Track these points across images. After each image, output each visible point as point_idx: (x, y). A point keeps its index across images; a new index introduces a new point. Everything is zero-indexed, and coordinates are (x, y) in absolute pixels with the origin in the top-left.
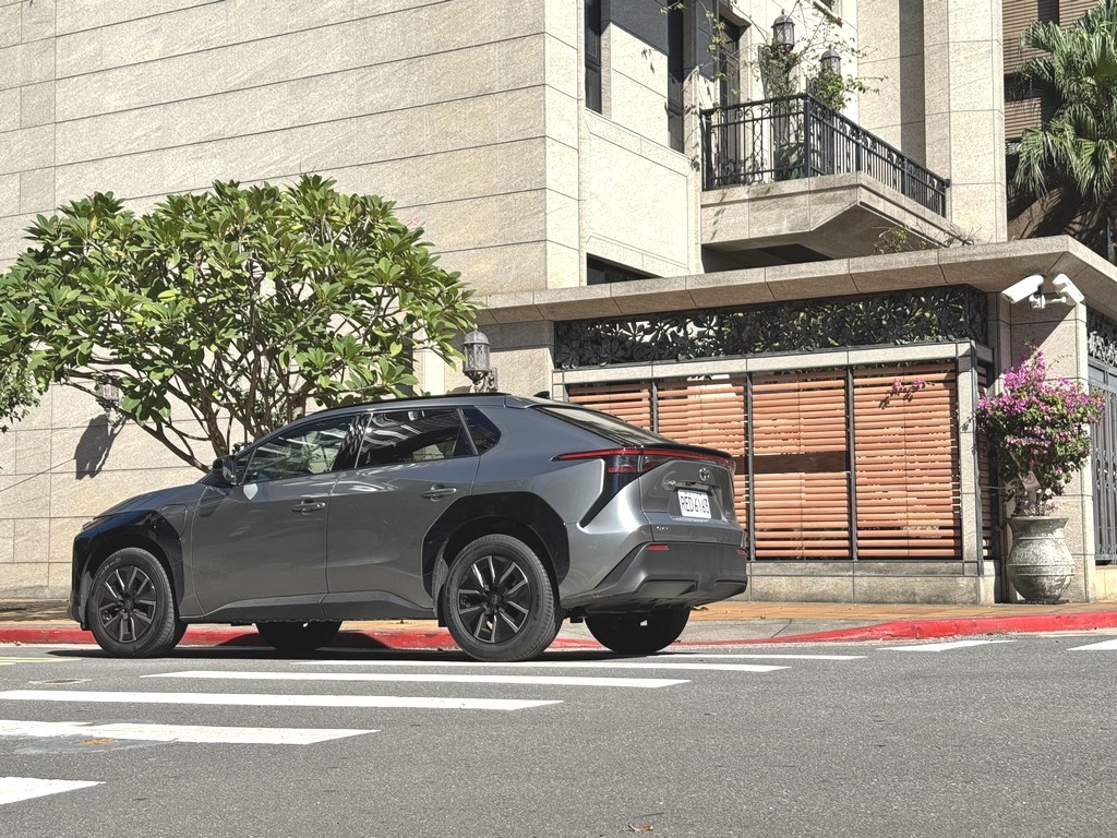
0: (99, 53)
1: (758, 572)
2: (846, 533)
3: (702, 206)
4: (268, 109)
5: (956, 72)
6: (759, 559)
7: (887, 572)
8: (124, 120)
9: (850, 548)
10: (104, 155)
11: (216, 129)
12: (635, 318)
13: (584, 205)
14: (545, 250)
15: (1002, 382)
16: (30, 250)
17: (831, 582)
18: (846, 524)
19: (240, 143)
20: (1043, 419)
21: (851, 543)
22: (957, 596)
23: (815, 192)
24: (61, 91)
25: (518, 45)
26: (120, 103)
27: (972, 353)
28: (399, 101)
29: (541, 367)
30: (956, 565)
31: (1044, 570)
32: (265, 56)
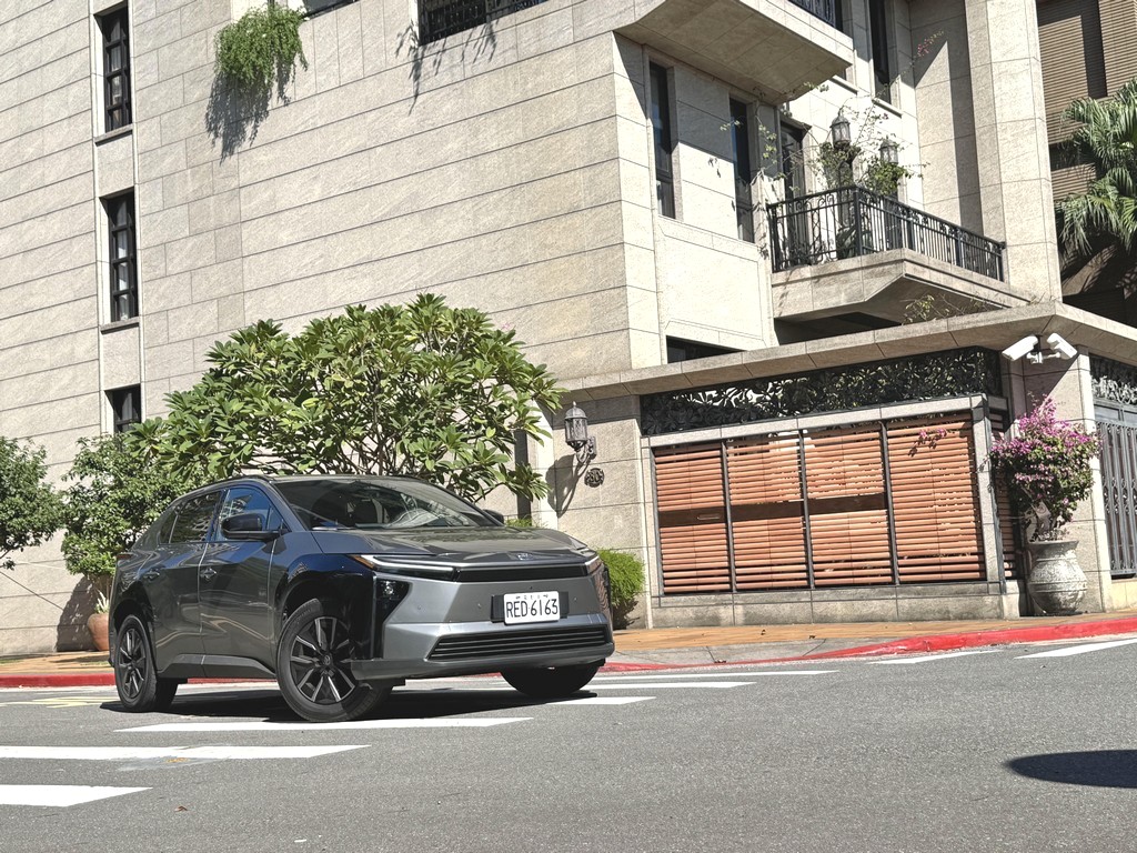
0: (273, 199)
1: (817, 598)
2: (888, 562)
3: (773, 286)
4: (405, 234)
5: (1004, 148)
6: (818, 587)
7: (924, 594)
8: (294, 251)
9: (892, 575)
10: (280, 280)
11: (365, 254)
12: (704, 389)
13: (661, 296)
14: (628, 337)
15: (1017, 426)
16: (211, 370)
17: (877, 605)
18: (888, 554)
19: (384, 264)
20: (1045, 457)
21: (893, 570)
22: (984, 612)
23: (867, 267)
24: (246, 230)
25: (598, 169)
26: (291, 238)
27: (984, 404)
28: (506, 221)
29: (631, 434)
30: (982, 586)
31: (1058, 586)
32: (400, 193)
